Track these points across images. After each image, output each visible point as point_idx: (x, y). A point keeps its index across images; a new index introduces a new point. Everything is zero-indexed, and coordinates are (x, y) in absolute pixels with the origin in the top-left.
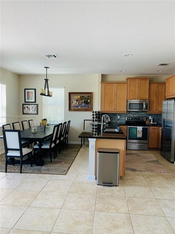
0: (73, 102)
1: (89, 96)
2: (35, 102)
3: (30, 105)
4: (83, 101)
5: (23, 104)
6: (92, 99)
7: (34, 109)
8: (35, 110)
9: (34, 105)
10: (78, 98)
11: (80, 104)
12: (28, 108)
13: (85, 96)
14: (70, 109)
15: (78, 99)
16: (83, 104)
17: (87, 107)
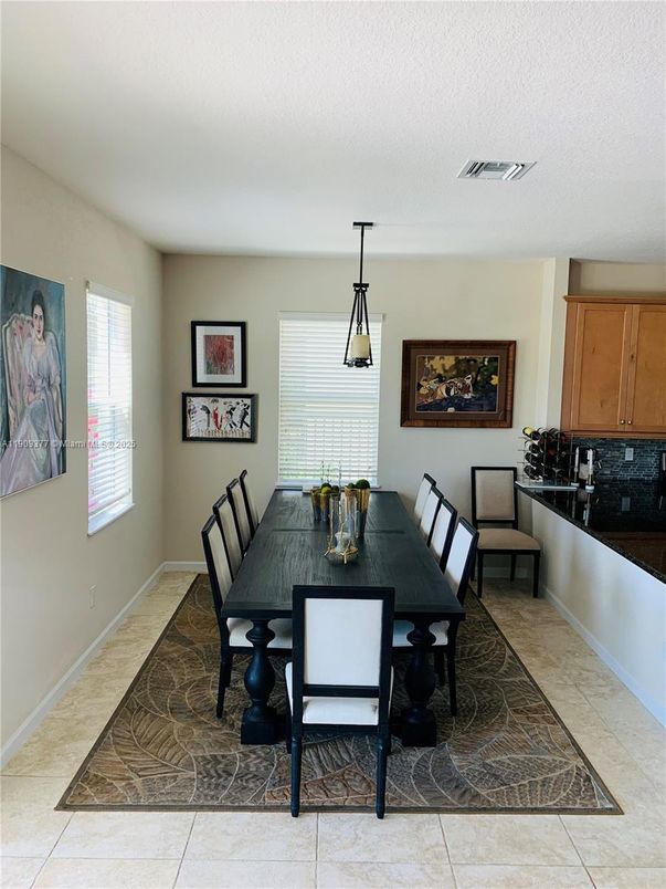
0: (420, 386)
1: (496, 359)
2: (244, 384)
3: (221, 400)
4: (468, 382)
5: (185, 396)
6: (510, 370)
7: (236, 418)
8: (243, 421)
9: (239, 400)
10: (443, 366)
11: (452, 393)
12: (208, 412)
13: (479, 358)
14: (408, 418)
15: (445, 371)
16: (466, 396)
17: (485, 408)
